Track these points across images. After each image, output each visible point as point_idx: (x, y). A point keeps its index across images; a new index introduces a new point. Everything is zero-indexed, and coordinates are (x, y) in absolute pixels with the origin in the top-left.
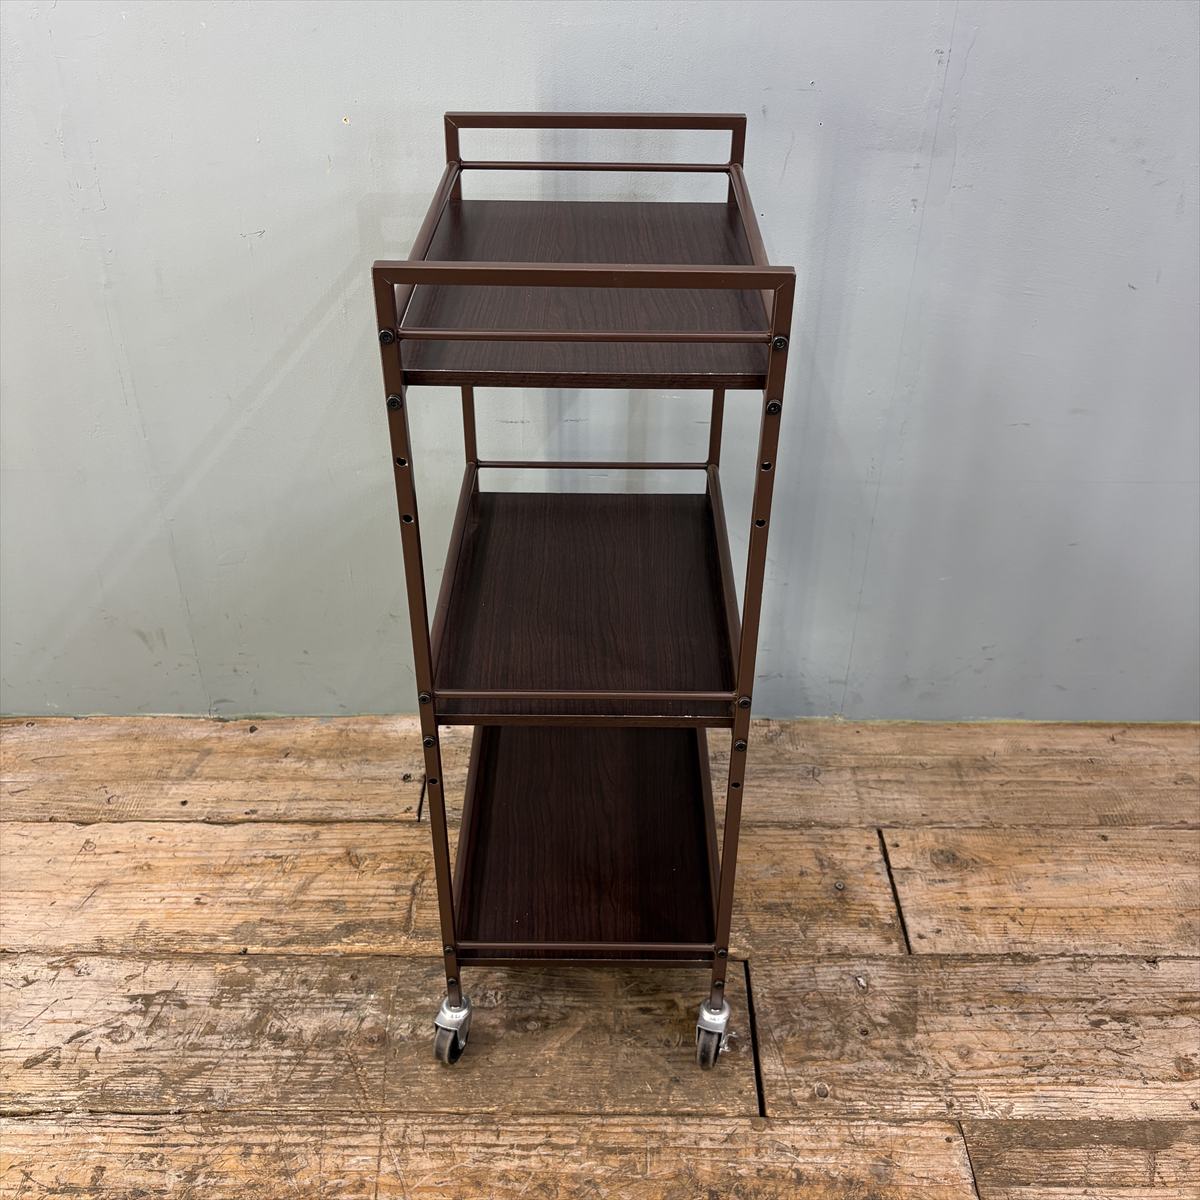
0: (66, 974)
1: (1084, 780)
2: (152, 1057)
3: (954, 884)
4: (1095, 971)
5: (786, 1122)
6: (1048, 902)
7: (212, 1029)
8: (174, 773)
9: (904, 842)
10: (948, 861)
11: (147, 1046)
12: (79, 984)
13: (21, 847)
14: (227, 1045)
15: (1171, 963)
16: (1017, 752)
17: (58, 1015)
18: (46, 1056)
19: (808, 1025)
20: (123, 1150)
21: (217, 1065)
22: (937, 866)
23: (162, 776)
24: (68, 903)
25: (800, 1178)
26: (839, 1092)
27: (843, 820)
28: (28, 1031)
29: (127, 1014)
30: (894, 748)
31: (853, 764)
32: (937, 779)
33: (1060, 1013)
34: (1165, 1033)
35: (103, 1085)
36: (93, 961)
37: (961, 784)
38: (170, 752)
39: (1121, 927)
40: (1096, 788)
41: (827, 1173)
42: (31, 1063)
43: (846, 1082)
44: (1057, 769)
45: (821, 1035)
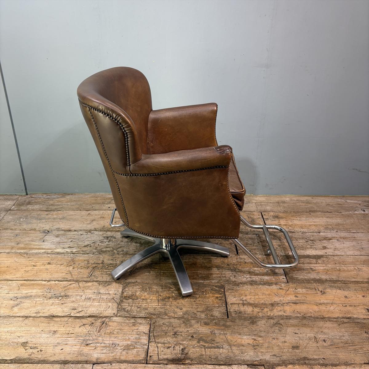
0: (89, 233)
1: (306, 205)
2: (110, 246)
3: (277, 221)
4: (307, 234)
5: (242, 255)
6: (298, 224)
7: (122, 242)
8: (106, 203)
9: (266, 214)
10: (276, 217)
11: (109, 244)
12: (92, 235)
13: (75, 214)
14: (125, 244)
15: (323, 233)
16: (291, 200)
17: (89, 239)
18: (88, 245)
19: (246, 241)
20: (107, 258)
21: (124, 247)
22: (274, 218)
23: (103, 203)
24: (87, 223)
25: (245, 262)
26: (253, 251)
27: (253, 211)
28: (83, 242)
29: (104, 239)
30: (264, 199)
31: (255, 202)
32: (274, 204)
33: (299, 240)
34: (321, 243)
35: (101, 249)
36: (94, 232)
37: (279, 205)
38: (104, 199)
39: (313, 227)
40: (309, 206)
41: (251, 262)
42: (85, 246)
43: (255, 250)
44: (300, 203)
45: (249, 243)
